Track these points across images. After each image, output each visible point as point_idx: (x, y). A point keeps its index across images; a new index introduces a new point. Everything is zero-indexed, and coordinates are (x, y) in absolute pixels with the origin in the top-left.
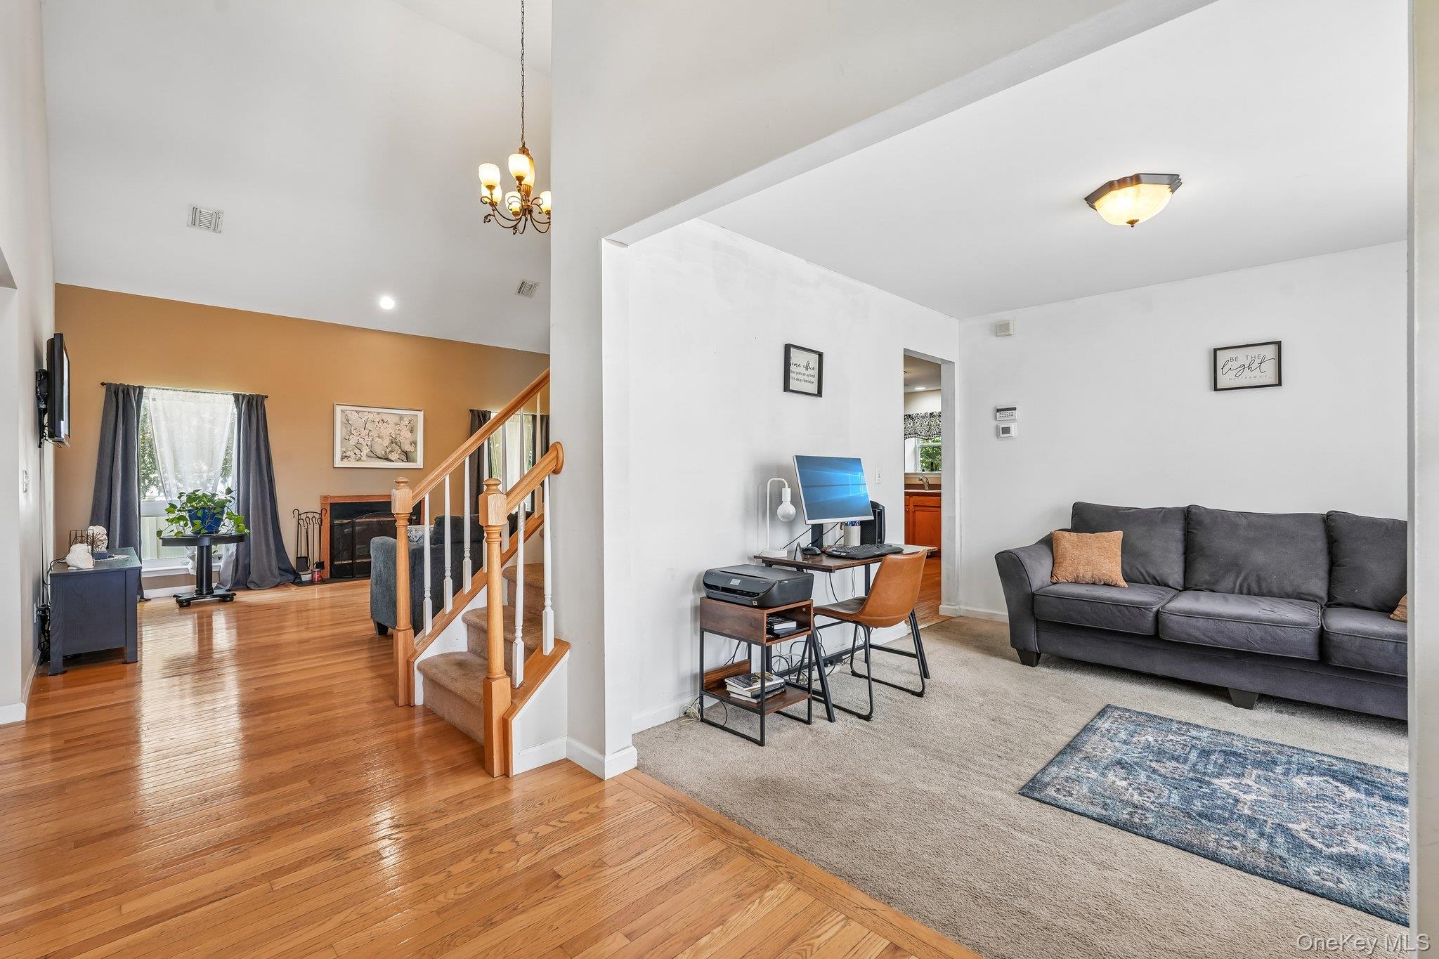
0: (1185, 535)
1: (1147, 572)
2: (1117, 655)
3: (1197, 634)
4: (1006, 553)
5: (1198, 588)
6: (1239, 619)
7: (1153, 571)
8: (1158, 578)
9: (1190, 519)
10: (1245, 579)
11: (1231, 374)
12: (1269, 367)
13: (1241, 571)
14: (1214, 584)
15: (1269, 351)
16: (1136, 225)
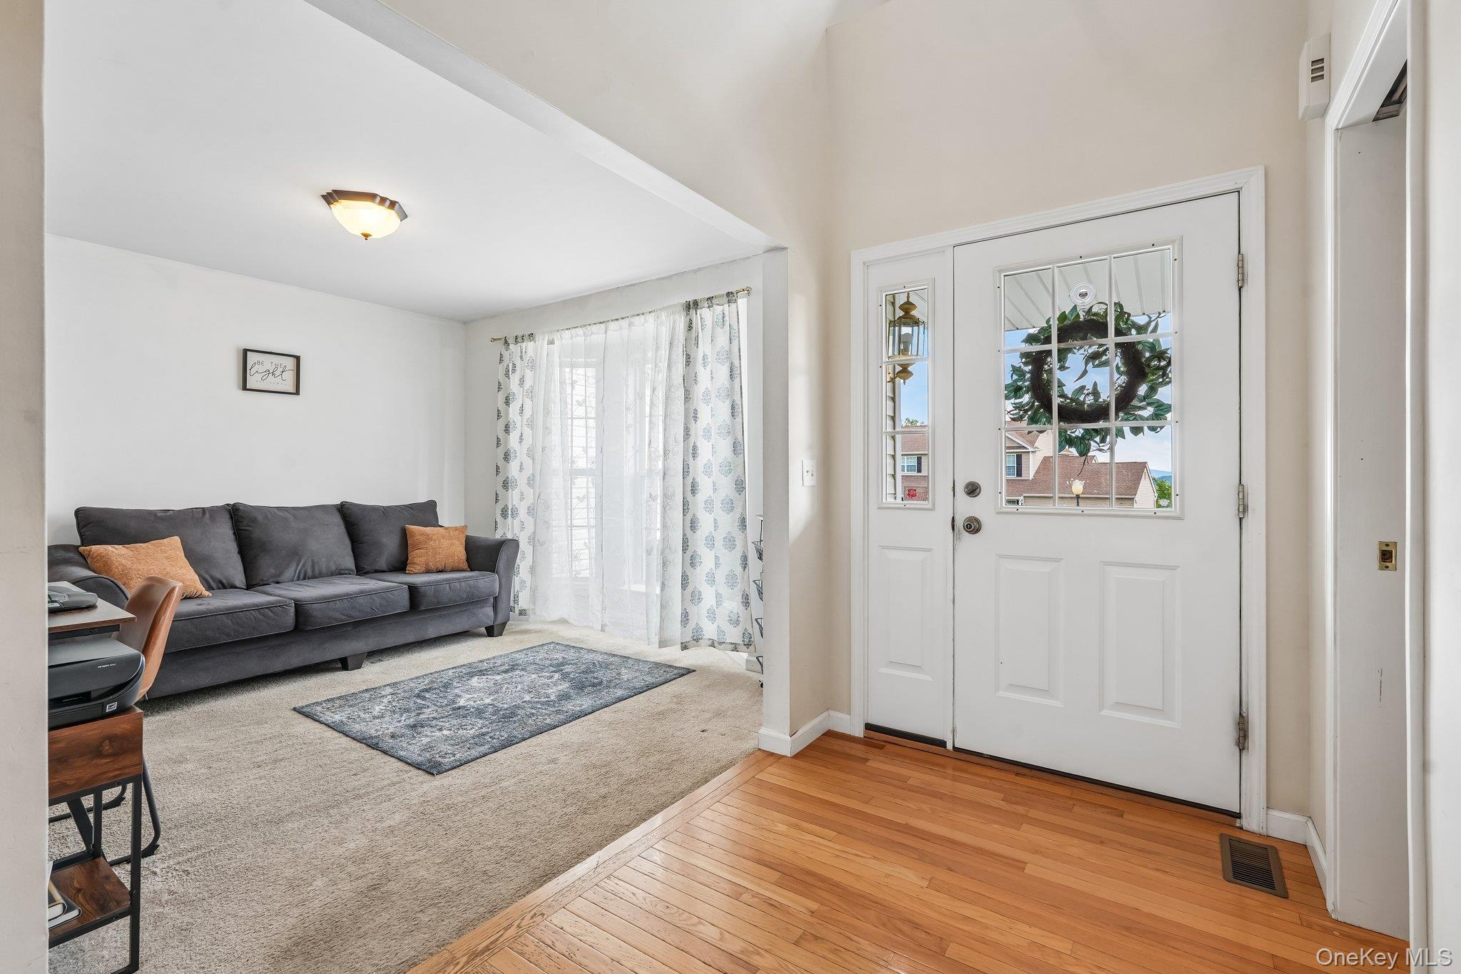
0: (234, 533)
1: (212, 577)
3: (337, 615)
4: (91, 580)
5: (265, 582)
7: (218, 575)
8: (224, 581)
9: (236, 514)
10: (304, 565)
11: (258, 377)
12: (290, 376)
13: (300, 561)
14: (279, 576)
15: (290, 363)
16: (369, 239)
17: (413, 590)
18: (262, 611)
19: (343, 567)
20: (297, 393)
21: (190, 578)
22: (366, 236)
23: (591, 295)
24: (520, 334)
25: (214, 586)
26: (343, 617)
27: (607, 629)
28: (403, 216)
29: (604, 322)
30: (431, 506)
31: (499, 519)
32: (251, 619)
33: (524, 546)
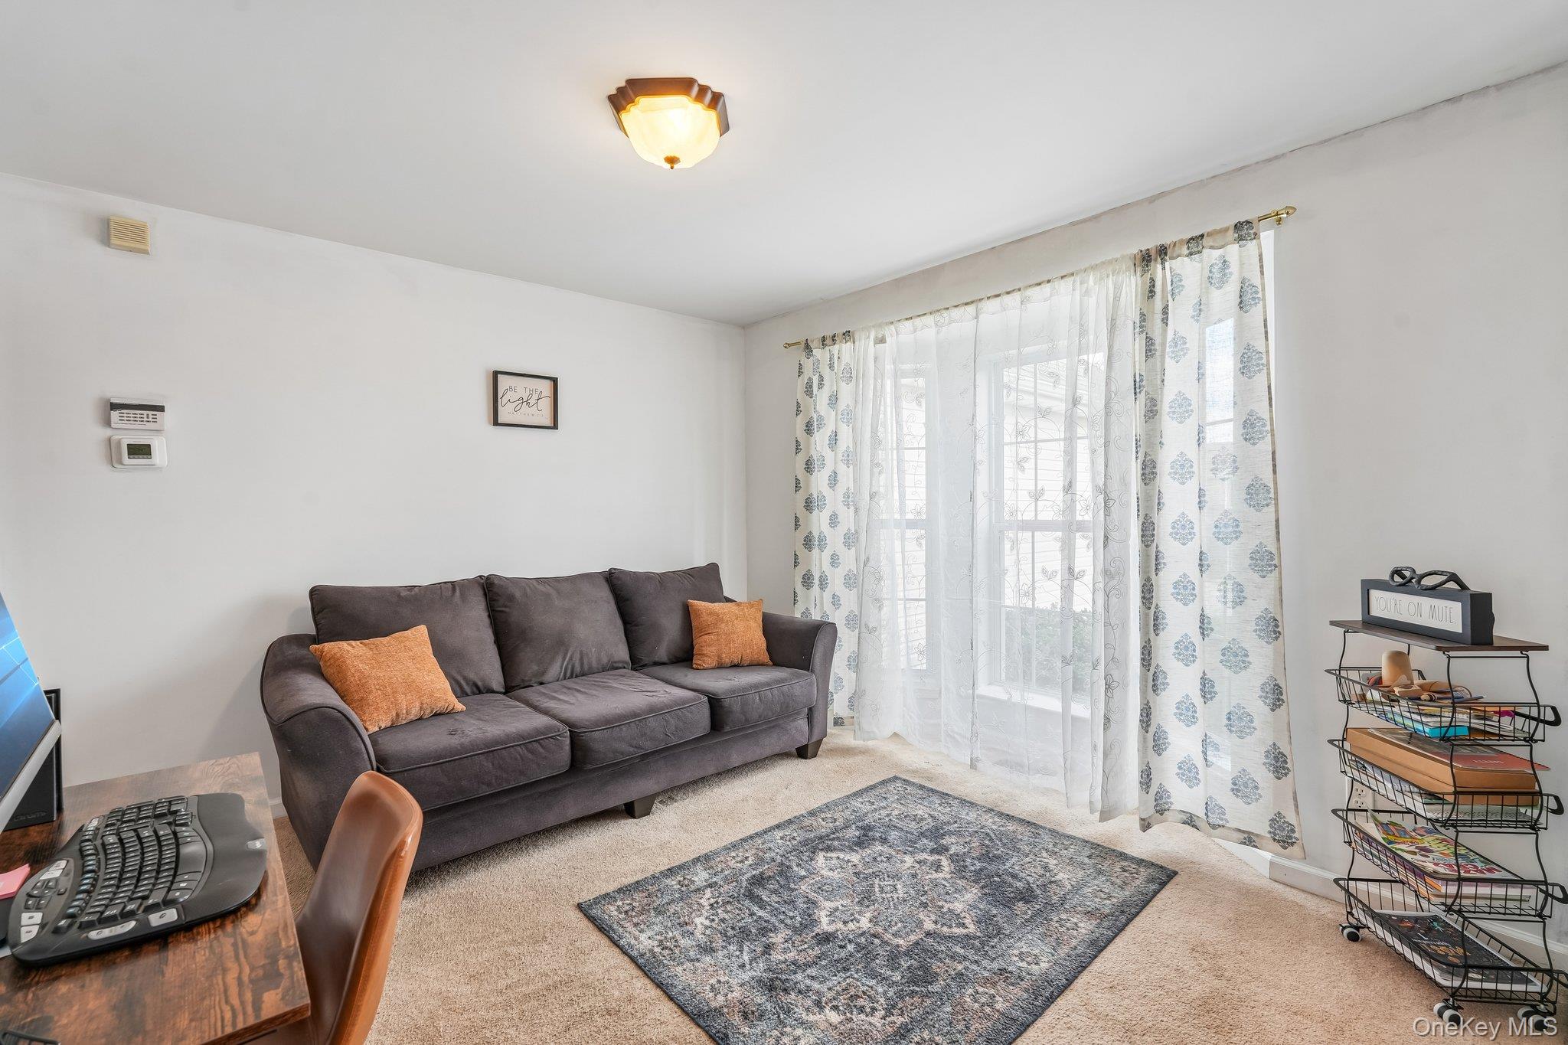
0: (489, 616)
1: (465, 678)
3: (623, 747)
4: (313, 712)
5: (527, 684)
6: (653, 711)
7: (472, 676)
8: (480, 684)
9: (490, 589)
10: (571, 658)
11: (510, 407)
12: (546, 405)
13: (567, 651)
14: (543, 673)
15: (546, 387)
16: (676, 166)
17: (715, 703)
18: (530, 746)
19: (616, 659)
20: (555, 426)
21: (439, 688)
22: (672, 160)
23: (941, 267)
24: (829, 334)
25: (468, 689)
26: (632, 749)
27: (980, 765)
28: (724, 127)
29: (972, 302)
30: (712, 570)
31: (799, 588)
32: (516, 759)
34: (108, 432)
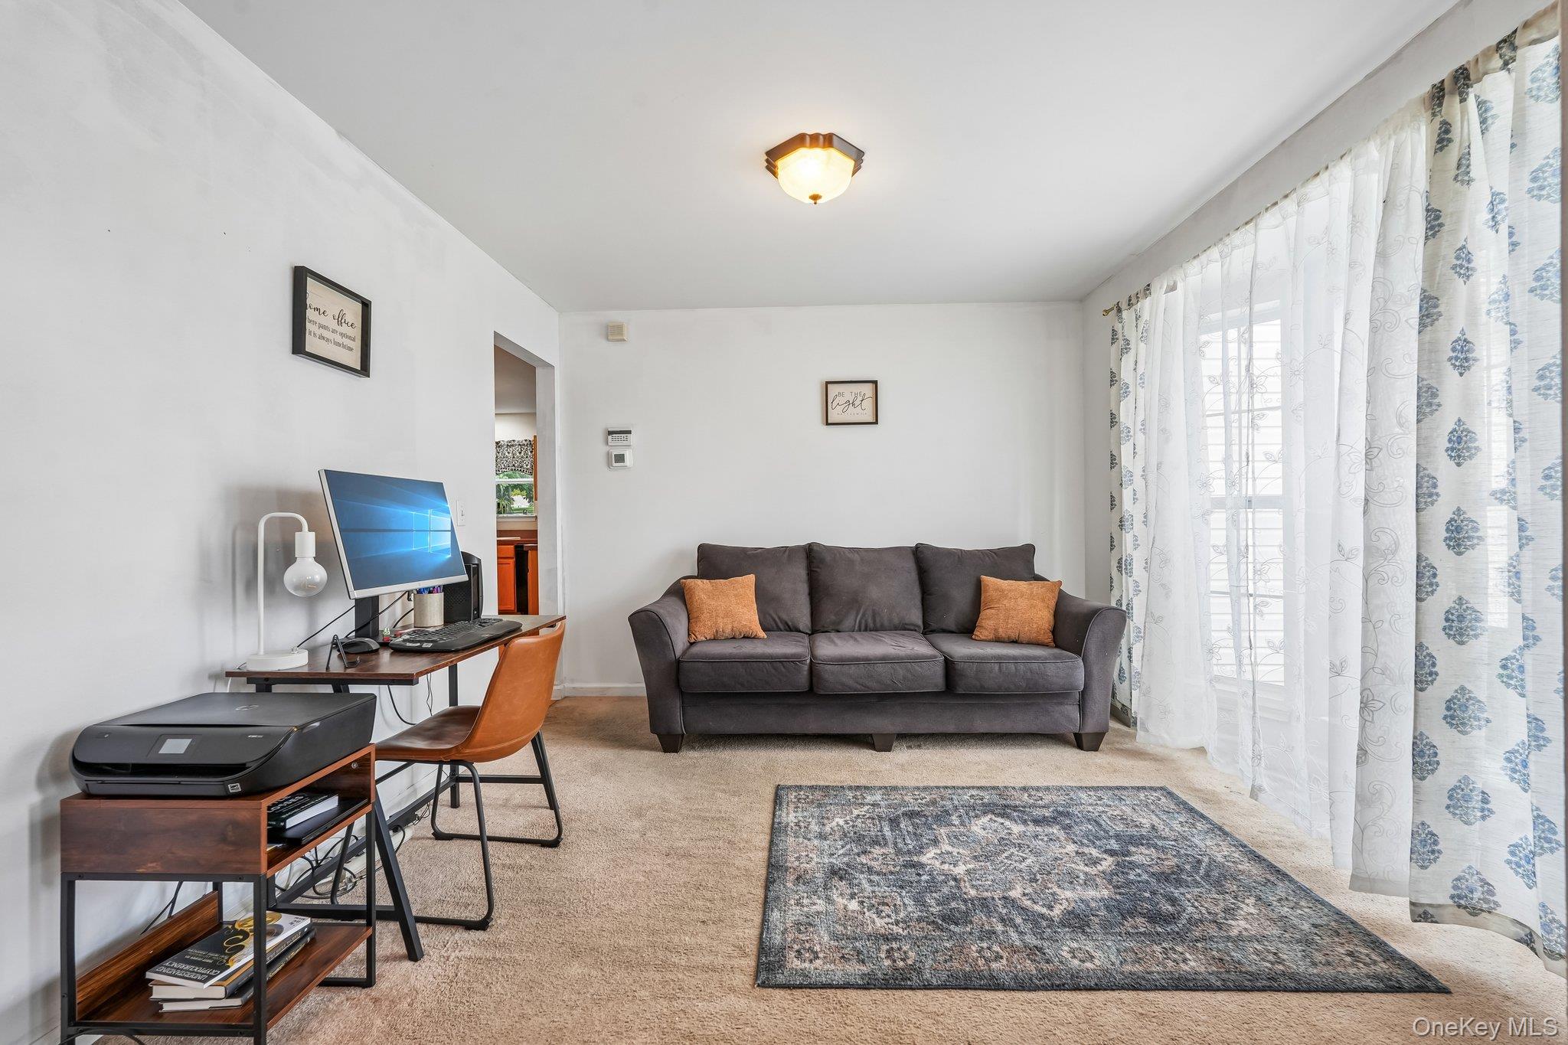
0: (808, 574)
1: (779, 618)
2: (771, 720)
3: (851, 682)
4: (643, 613)
5: (826, 629)
6: (884, 659)
7: (785, 617)
8: (790, 624)
9: (812, 555)
10: (864, 615)
11: (839, 409)
12: (868, 404)
13: (860, 608)
14: (840, 622)
15: (868, 389)
16: (819, 201)
17: (949, 664)
19: (909, 621)
20: (876, 423)
21: (749, 617)
22: (815, 198)
24: (1133, 293)
25: (782, 627)
26: (859, 687)
30: (1027, 552)
31: (1115, 572)
32: (763, 671)
33: (1137, 619)
34: (607, 448)
